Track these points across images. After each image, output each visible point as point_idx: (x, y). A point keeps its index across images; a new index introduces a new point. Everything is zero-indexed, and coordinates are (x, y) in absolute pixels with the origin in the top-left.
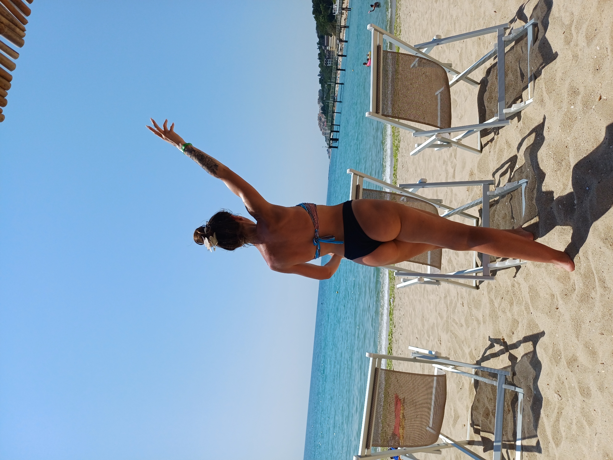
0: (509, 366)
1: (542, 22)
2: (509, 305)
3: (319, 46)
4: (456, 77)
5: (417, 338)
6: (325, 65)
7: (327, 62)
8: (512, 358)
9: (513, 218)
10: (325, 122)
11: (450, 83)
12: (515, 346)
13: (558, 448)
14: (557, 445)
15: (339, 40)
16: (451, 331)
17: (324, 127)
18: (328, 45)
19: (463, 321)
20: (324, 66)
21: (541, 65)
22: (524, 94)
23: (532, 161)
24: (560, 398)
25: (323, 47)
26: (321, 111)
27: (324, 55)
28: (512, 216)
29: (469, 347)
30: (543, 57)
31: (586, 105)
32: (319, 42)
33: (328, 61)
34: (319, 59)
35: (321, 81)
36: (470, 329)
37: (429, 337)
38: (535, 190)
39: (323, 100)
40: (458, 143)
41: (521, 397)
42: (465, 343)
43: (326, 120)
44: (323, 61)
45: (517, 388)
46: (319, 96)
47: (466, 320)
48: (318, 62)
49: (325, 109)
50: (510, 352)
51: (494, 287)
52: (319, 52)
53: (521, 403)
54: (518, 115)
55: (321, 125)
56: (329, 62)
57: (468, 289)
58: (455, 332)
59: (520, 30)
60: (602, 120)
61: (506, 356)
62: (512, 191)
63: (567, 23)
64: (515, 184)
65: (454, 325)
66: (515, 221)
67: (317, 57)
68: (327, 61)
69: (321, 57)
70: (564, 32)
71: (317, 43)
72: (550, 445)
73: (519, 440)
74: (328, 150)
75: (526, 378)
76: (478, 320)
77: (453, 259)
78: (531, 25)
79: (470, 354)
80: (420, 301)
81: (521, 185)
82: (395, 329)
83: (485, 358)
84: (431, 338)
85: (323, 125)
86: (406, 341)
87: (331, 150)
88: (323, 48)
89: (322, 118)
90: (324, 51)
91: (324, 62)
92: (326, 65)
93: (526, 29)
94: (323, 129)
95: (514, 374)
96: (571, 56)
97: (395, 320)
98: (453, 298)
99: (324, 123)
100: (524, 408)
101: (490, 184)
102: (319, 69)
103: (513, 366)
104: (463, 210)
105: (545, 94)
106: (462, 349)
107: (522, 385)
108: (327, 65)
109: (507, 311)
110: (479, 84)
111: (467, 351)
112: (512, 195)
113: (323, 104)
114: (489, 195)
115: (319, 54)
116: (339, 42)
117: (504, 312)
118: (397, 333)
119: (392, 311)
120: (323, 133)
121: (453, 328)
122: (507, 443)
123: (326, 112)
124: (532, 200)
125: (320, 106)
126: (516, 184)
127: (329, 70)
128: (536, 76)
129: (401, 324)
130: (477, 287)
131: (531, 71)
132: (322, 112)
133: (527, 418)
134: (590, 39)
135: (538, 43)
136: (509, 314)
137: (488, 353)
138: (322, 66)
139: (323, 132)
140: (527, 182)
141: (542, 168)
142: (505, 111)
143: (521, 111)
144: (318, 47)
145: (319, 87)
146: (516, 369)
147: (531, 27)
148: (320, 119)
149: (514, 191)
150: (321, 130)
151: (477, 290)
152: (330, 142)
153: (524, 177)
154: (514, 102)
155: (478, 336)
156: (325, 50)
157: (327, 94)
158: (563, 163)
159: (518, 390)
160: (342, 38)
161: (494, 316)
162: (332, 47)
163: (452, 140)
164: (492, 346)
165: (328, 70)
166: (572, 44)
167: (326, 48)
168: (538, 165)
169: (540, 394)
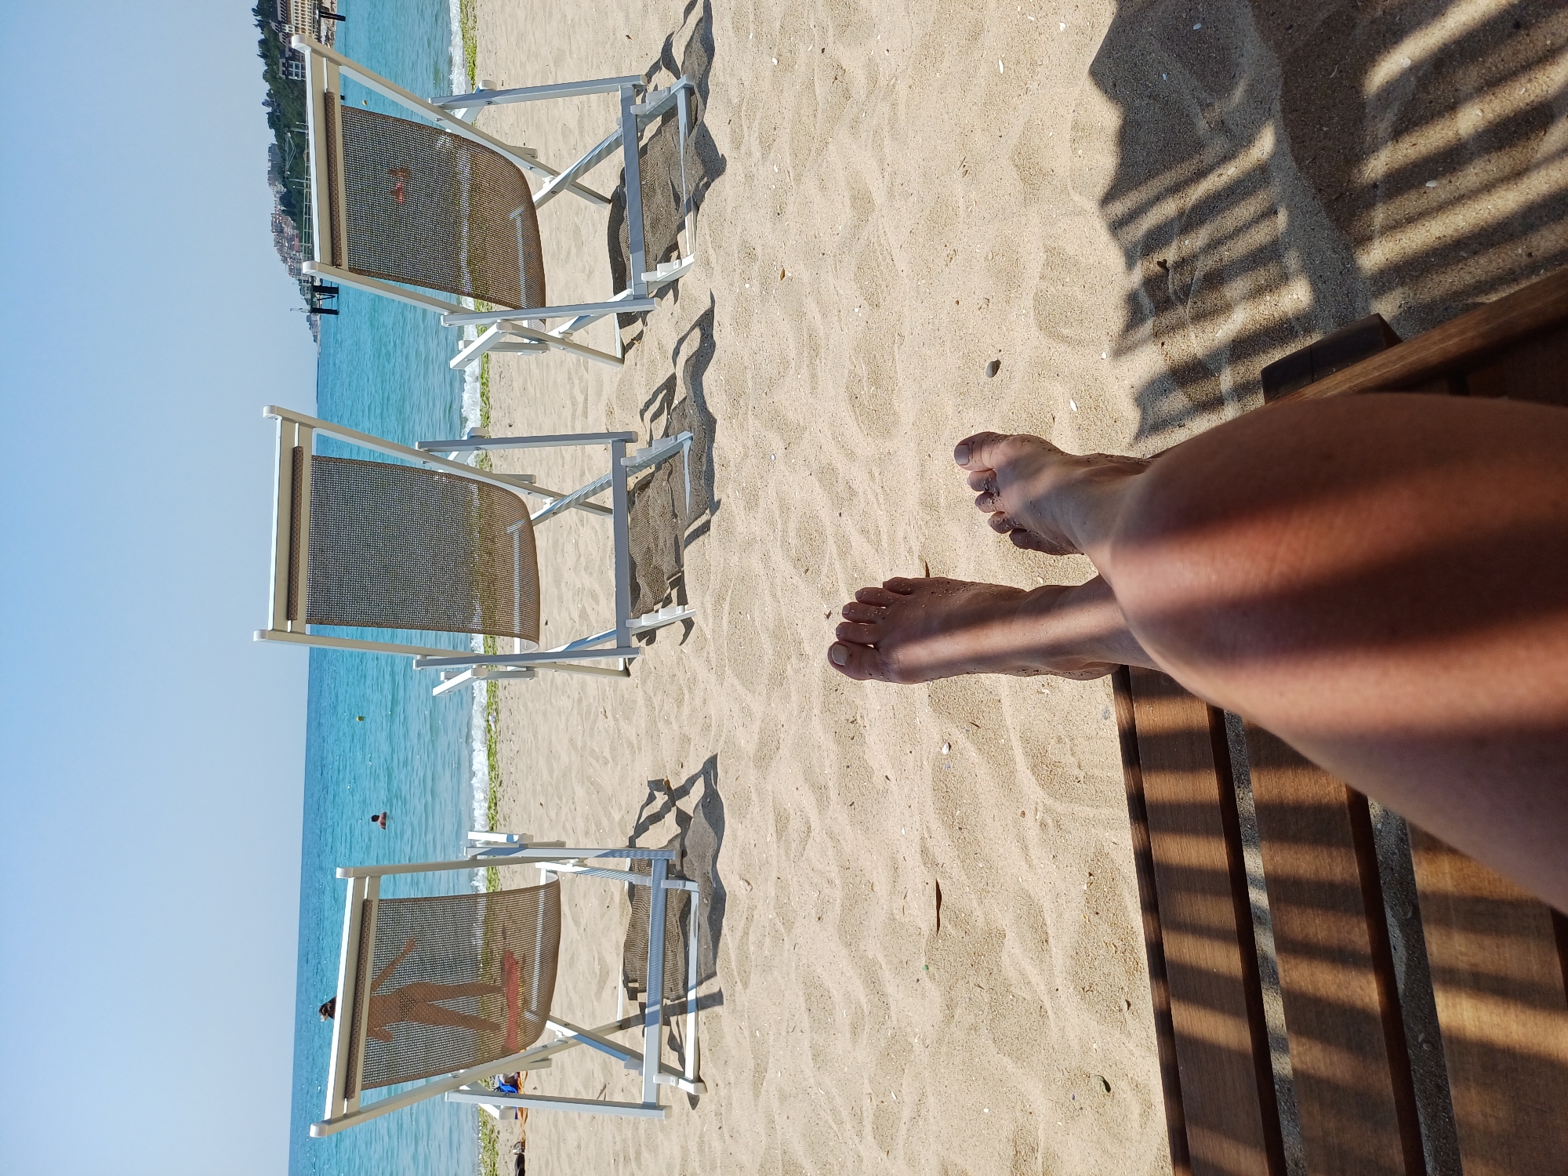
0: (677, 836)
1: (699, 86)
2: (675, 706)
3: (259, 18)
4: (550, 181)
5: (541, 804)
6: (284, 77)
7: (287, 69)
8: (683, 819)
9: (675, 516)
10: (297, 240)
11: (535, 198)
12: (684, 791)
13: (747, 991)
14: (745, 985)
15: (320, 12)
16: (588, 779)
17: (294, 253)
18: (287, 20)
19: (607, 753)
20: (281, 78)
21: (701, 179)
22: (680, 238)
23: (695, 393)
24: (749, 888)
25: (273, 25)
26: (279, 207)
27: (279, 48)
28: (674, 510)
29: (620, 810)
30: (705, 166)
31: (765, 285)
32: (257, 7)
33: (291, 66)
34: (263, 56)
35: (274, 121)
36: (619, 767)
37: (560, 799)
38: (705, 455)
39: (284, 177)
40: (564, 341)
41: (695, 900)
42: (614, 800)
43: (296, 232)
44: (277, 64)
45: (688, 883)
46: (270, 164)
47: (613, 749)
48: (261, 66)
49: (293, 202)
50: (677, 808)
51: (653, 669)
52: (263, 37)
53: (695, 913)
54: (673, 285)
55: (283, 246)
56: (294, 70)
57: (613, 679)
58: (597, 779)
59: (663, 96)
60: (786, 322)
61: (671, 817)
62: (670, 457)
63: (735, 101)
64: (671, 442)
65: (594, 762)
66: (679, 522)
67: (256, 49)
68: (287, 66)
69: (268, 51)
70: (730, 121)
71: (253, 10)
72: (737, 989)
73: (692, 989)
74: (309, 319)
75: (702, 857)
76: (631, 745)
77: (589, 611)
78: (681, 88)
79: (620, 824)
80: (545, 714)
81: (681, 445)
82: (500, 790)
83: (641, 829)
84: (564, 799)
85: (291, 248)
86: (525, 815)
87: (318, 317)
88: (274, 28)
89: (283, 225)
90: (276, 35)
91: (278, 69)
92: (287, 78)
93: (674, 96)
94: (291, 258)
95: (683, 854)
96: (743, 175)
97: (502, 766)
98: (592, 701)
99: (290, 240)
100: (701, 923)
101: (626, 441)
102: (267, 87)
103: (682, 836)
104: (587, 495)
105: (711, 251)
106: (609, 817)
107: (697, 873)
108: (290, 77)
109: (673, 719)
110: (609, 201)
111: (617, 817)
112: (671, 465)
113: (285, 187)
114: (626, 466)
115: (262, 43)
116: (320, 16)
117: (668, 722)
118: (506, 799)
119: (493, 746)
120: (291, 270)
121: (592, 770)
122: (676, 1002)
123: (296, 211)
124: (700, 478)
125: (277, 192)
126: (673, 441)
127: (296, 93)
128: (695, 204)
129: (513, 775)
130: (627, 672)
131: (688, 192)
132: (283, 208)
133: (703, 941)
134: (767, 146)
135: (695, 132)
136: (675, 726)
137: (645, 815)
138: (275, 78)
139: (291, 265)
140: (691, 438)
141: (711, 411)
142: (645, 277)
143: (677, 280)
144: (257, 23)
145: (270, 137)
146: (687, 842)
147: (683, 91)
148: (279, 231)
149: (674, 455)
150: (285, 260)
151: (627, 678)
152: (313, 296)
153: (686, 426)
154: (666, 258)
155: (632, 783)
156: (281, 34)
157: (295, 158)
158: (742, 403)
159: (690, 886)
160: (329, 7)
161: (653, 734)
162: (300, 26)
163: (549, 334)
164: (651, 798)
165: (293, 93)
166: (743, 149)
167: (281, 28)
168: (705, 403)
169: (723, 887)
